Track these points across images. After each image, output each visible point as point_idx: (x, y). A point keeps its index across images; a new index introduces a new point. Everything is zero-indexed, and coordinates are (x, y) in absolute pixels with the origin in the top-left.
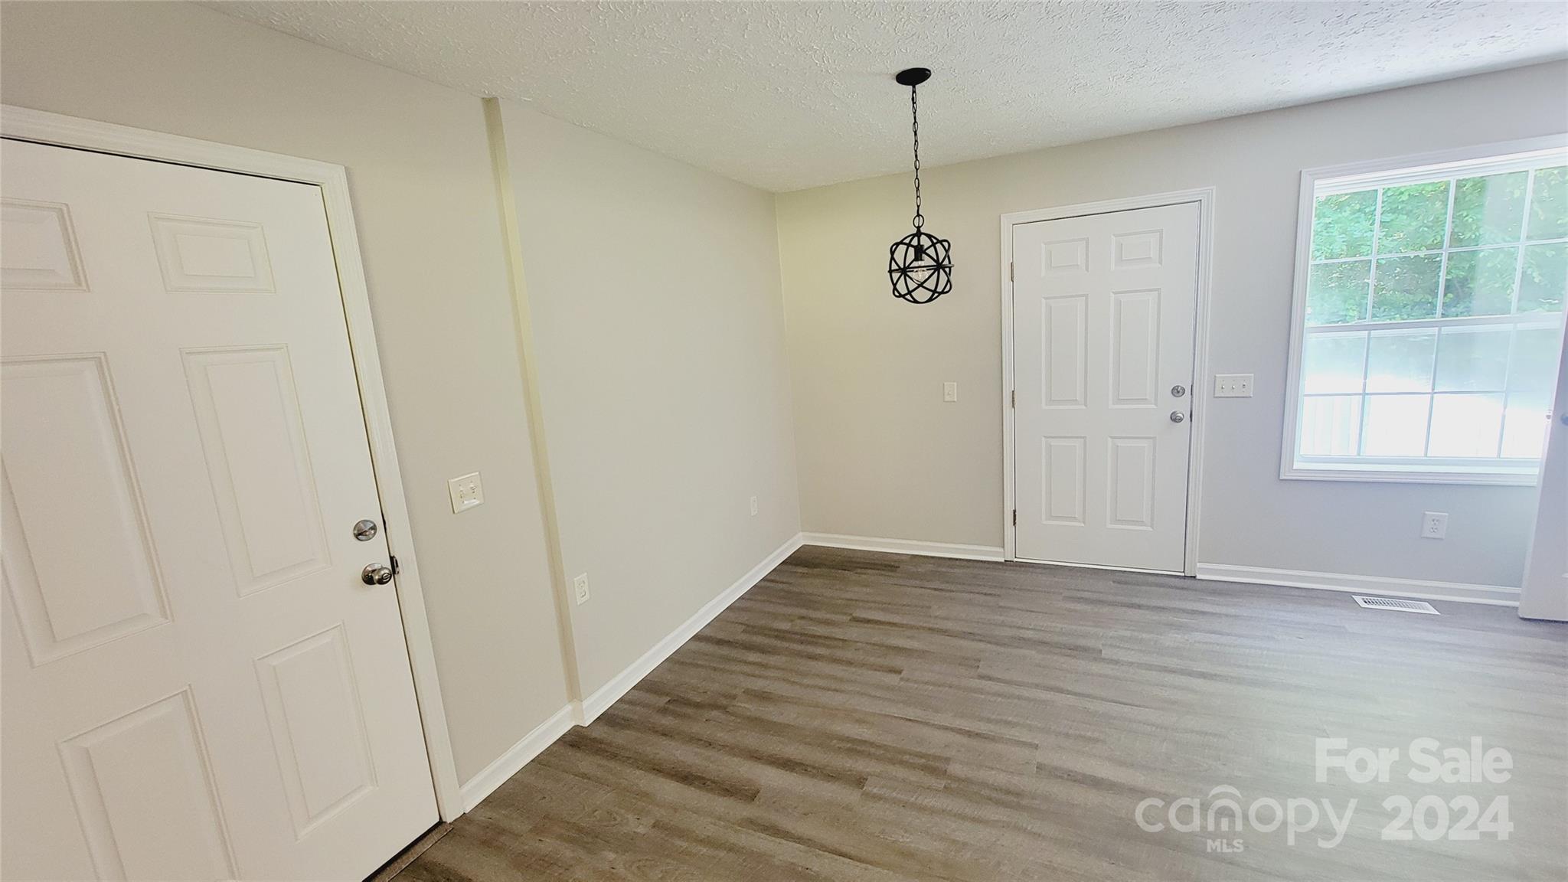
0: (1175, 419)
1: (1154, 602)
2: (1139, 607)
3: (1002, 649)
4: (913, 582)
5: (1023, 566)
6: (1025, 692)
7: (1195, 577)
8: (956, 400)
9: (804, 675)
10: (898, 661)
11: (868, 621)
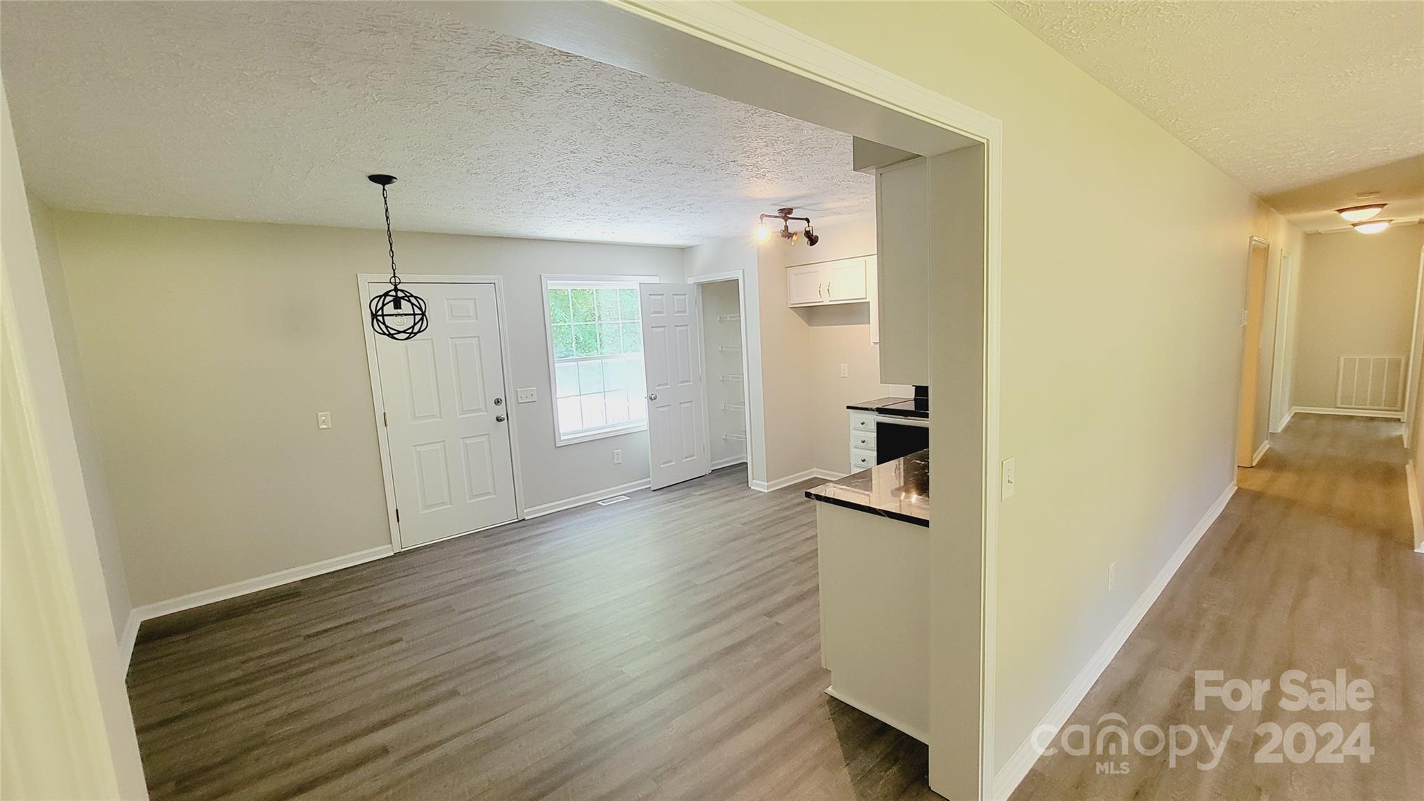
0: (499, 419)
1: (517, 538)
2: (511, 543)
3: (458, 595)
4: (328, 595)
5: (414, 551)
6: (495, 606)
7: (524, 520)
8: (330, 426)
9: (318, 682)
10: (391, 636)
11: (326, 631)
